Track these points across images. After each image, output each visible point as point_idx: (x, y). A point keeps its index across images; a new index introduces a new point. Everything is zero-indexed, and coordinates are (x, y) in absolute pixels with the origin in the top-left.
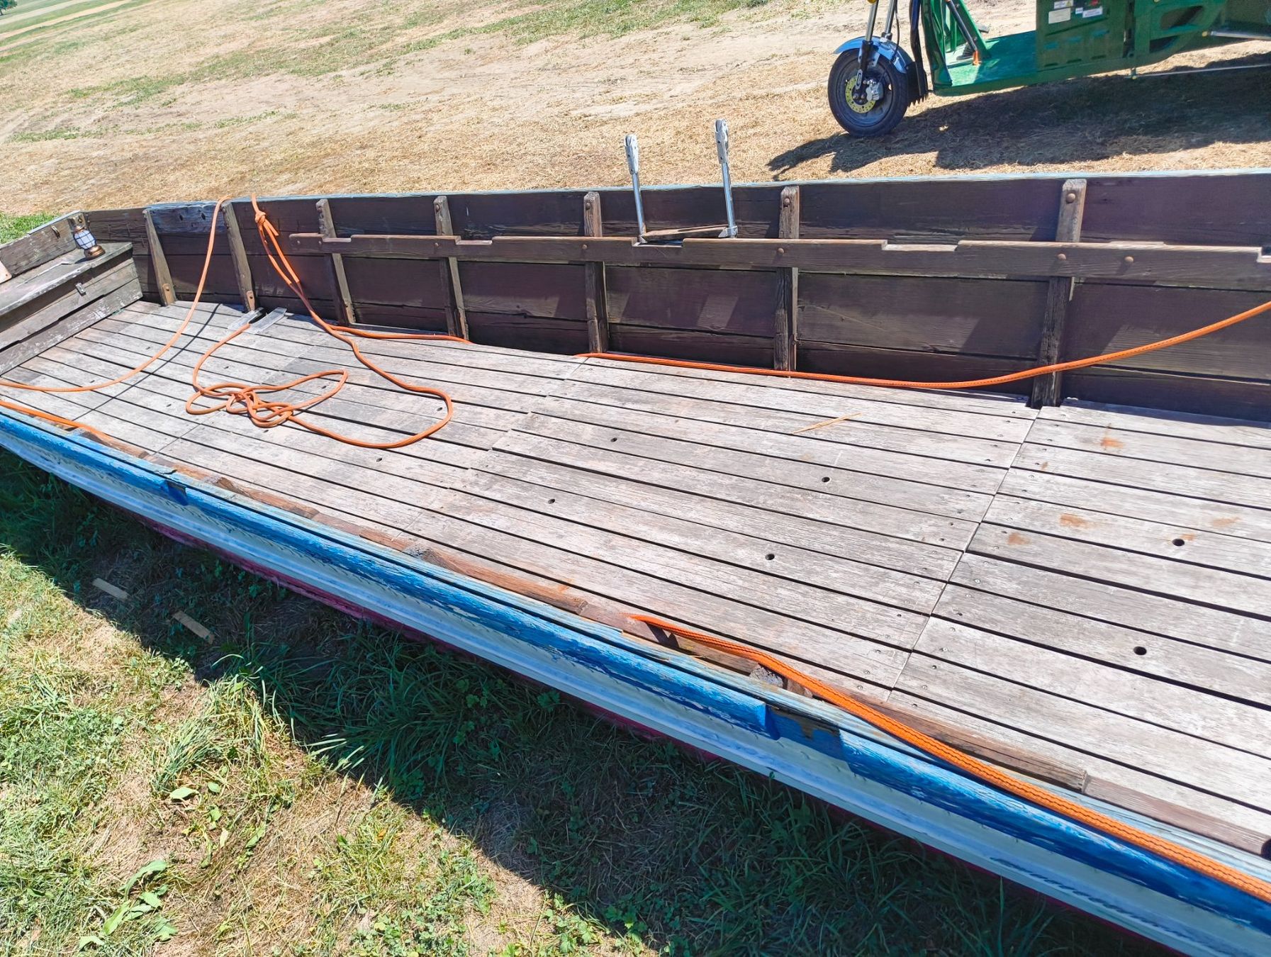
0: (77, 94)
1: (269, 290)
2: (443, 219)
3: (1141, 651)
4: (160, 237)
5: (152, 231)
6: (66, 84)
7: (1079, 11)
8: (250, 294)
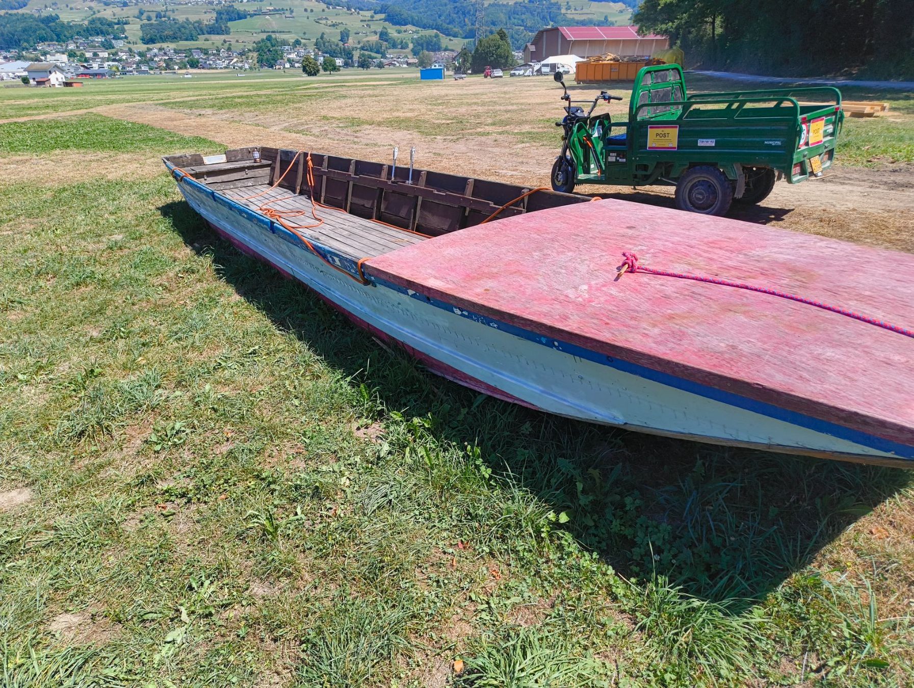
0: (325, 118)
1: (305, 188)
2: (352, 168)
4: (281, 161)
5: (279, 158)
6: (323, 113)
7: (618, 158)
8: (298, 188)
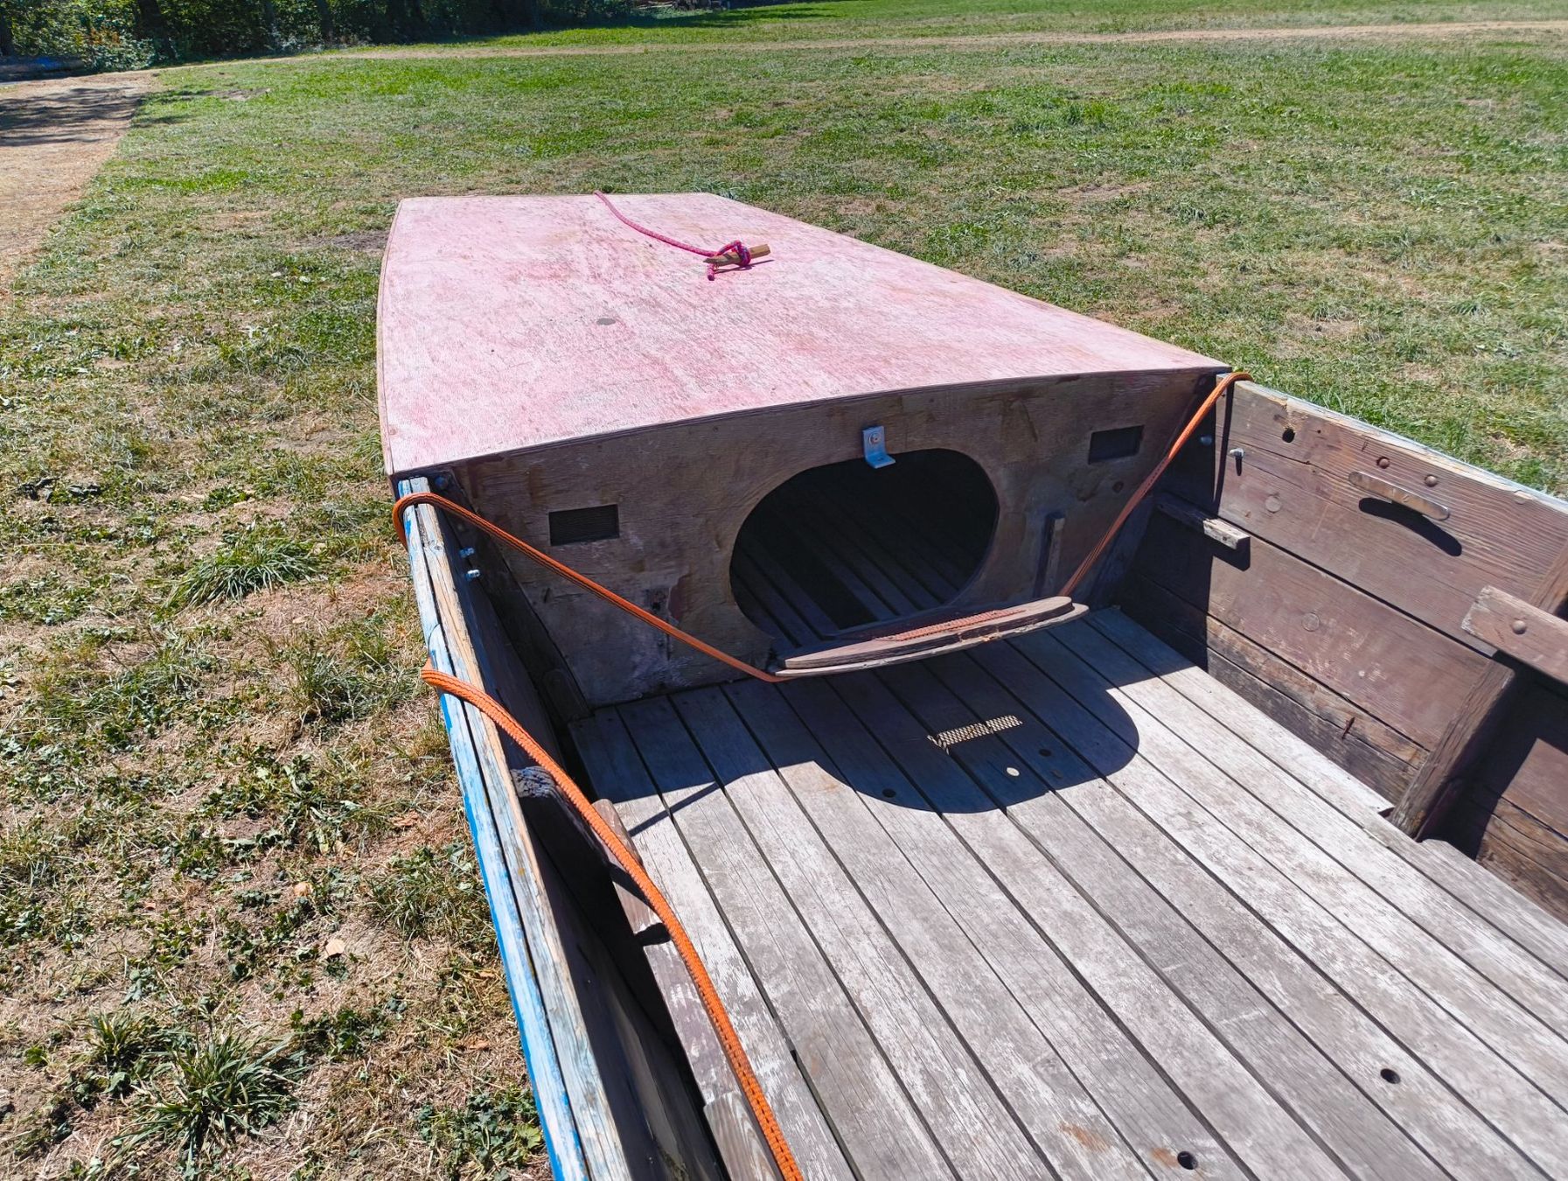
3: (1389, 1075)
